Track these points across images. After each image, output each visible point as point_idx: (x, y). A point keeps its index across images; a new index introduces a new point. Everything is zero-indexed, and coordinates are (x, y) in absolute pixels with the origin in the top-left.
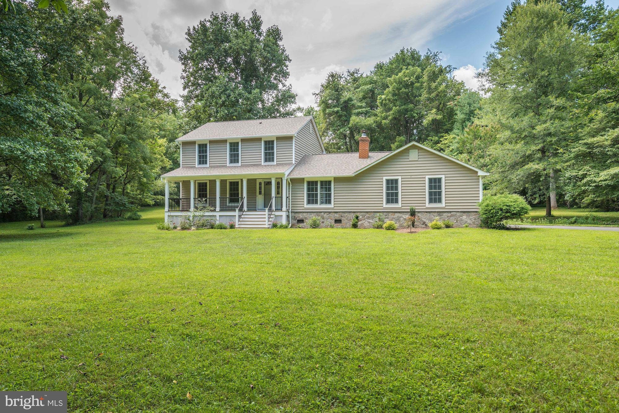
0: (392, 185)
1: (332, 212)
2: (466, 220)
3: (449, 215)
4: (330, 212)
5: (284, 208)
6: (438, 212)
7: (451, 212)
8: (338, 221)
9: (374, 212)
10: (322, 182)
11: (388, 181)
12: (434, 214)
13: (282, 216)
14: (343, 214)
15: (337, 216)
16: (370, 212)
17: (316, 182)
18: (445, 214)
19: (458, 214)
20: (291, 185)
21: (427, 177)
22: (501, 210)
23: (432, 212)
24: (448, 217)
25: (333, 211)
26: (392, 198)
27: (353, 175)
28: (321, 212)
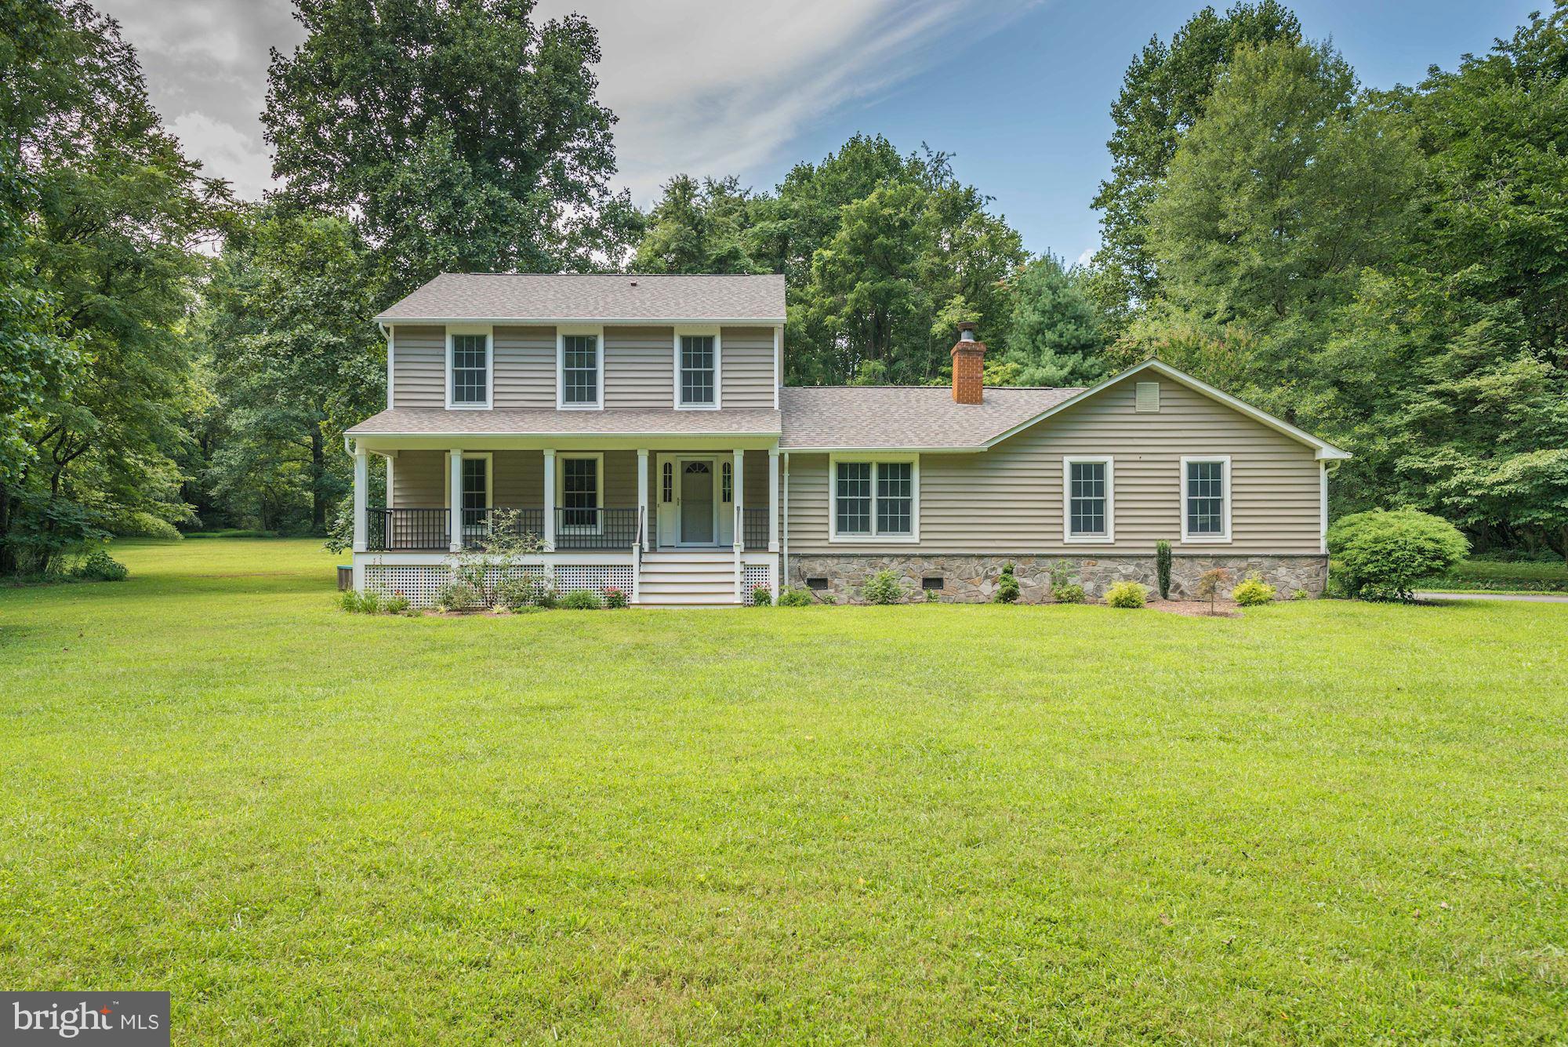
0: (1088, 478)
1: (914, 556)
2: (1286, 579)
3: (1244, 564)
4: (908, 557)
5: (774, 544)
6: (1213, 557)
7: (1247, 557)
8: (932, 583)
9: (1038, 556)
10: (882, 467)
11: (1076, 468)
12: (1201, 561)
13: (767, 567)
14: (947, 563)
15: (930, 568)
16: (1026, 556)
17: (865, 468)
18: (1231, 563)
19: (1266, 563)
20: (786, 474)
21: (1185, 460)
22: (1421, 551)
23: (1198, 556)
24: (1239, 570)
25: (918, 552)
26: (1088, 516)
27: (985, 448)
28: (882, 556)
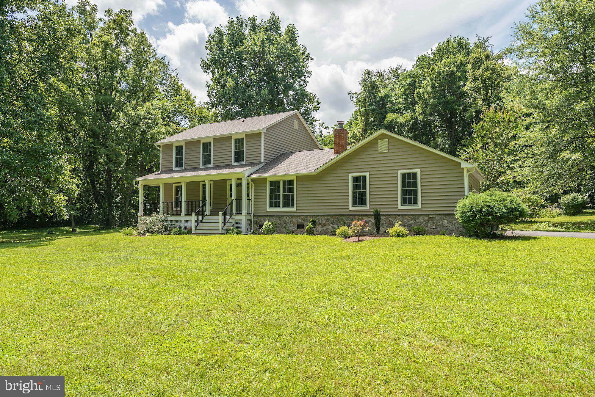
0: (359, 182)
1: (294, 216)
2: (447, 225)
3: (427, 218)
4: (292, 216)
5: (244, 212)
6: (412, 215)
7: (428, 215)
8: (301, 227)
9: (339, 215)
10: (284, 182)
11: (354, 178)
12: (407, 217)
13: (241, 220)
14: (306, 219)
15: (299, 220)
16: (334, 215)
17: (279, 182)
18: (421, 218)
19: (437, 217)
20: (253, 186)
21: (399, 172)
23: (405, 215)
24: (425, 221)
25: (295, 214)
26: (359, 199)
27: (314, 173)
28: (283, 216)
